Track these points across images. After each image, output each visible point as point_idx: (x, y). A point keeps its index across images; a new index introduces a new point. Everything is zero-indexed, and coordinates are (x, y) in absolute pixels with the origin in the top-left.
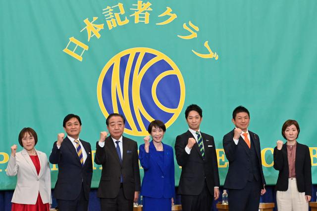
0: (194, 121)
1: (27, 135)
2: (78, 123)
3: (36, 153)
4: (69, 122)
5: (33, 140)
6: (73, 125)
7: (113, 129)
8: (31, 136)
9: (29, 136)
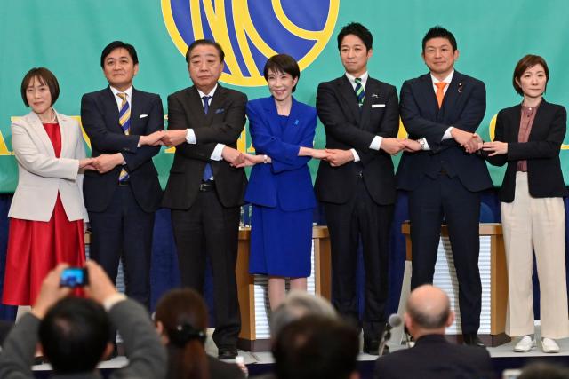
0: (351, 56)
1: (35, 82)
2: (129, 59)
3: (56, 120)
4: (110, 56)
5: (47, 92)
6: (118, 62)
7: (197, 69)
8: (42, 85)
9: (37, 83)
